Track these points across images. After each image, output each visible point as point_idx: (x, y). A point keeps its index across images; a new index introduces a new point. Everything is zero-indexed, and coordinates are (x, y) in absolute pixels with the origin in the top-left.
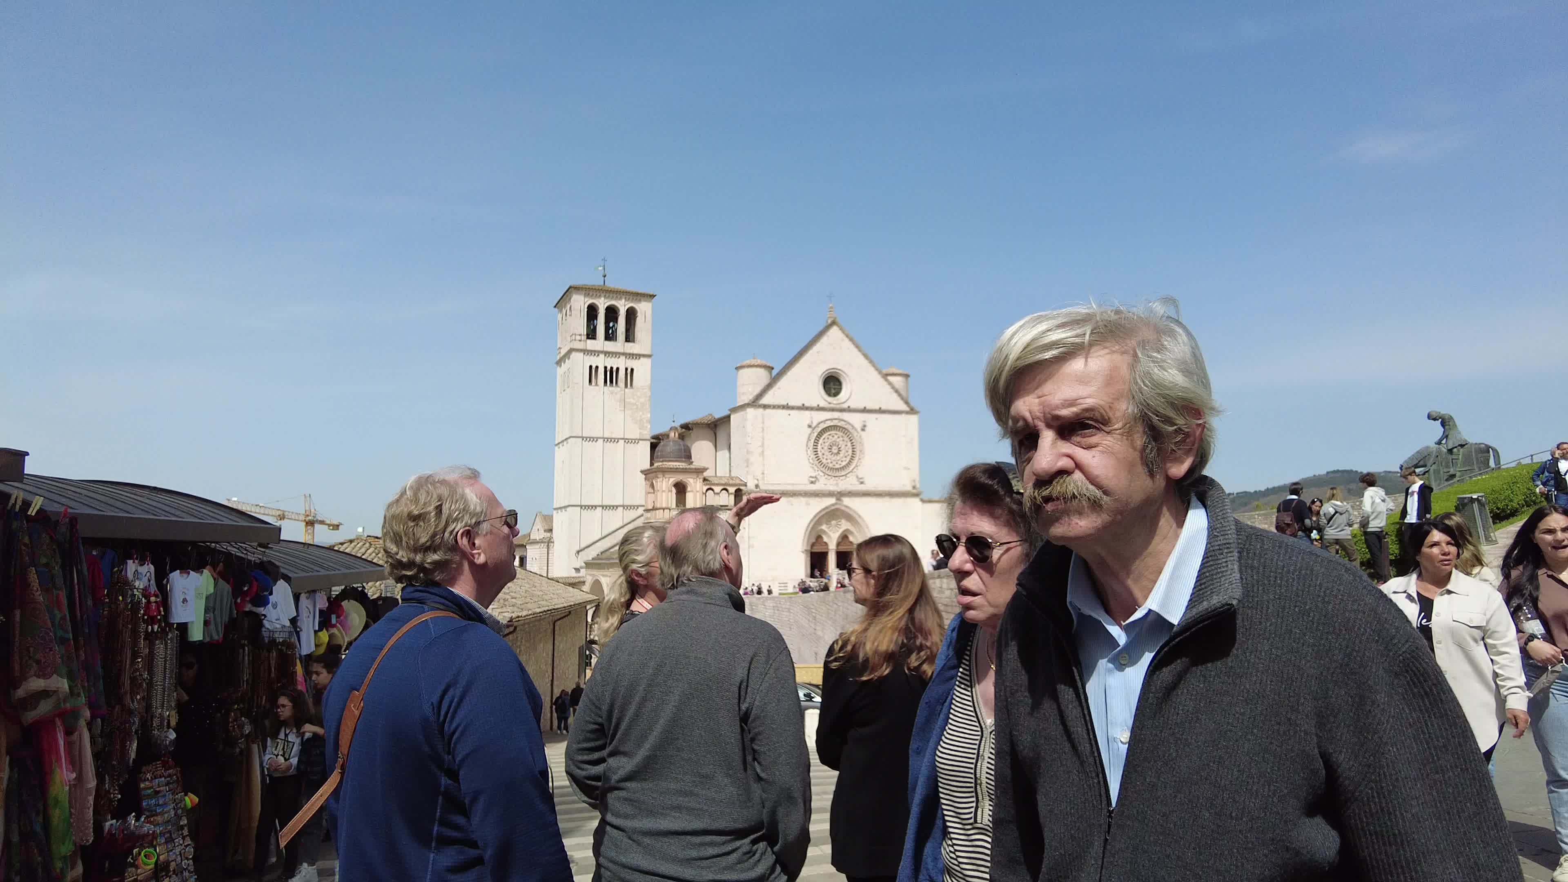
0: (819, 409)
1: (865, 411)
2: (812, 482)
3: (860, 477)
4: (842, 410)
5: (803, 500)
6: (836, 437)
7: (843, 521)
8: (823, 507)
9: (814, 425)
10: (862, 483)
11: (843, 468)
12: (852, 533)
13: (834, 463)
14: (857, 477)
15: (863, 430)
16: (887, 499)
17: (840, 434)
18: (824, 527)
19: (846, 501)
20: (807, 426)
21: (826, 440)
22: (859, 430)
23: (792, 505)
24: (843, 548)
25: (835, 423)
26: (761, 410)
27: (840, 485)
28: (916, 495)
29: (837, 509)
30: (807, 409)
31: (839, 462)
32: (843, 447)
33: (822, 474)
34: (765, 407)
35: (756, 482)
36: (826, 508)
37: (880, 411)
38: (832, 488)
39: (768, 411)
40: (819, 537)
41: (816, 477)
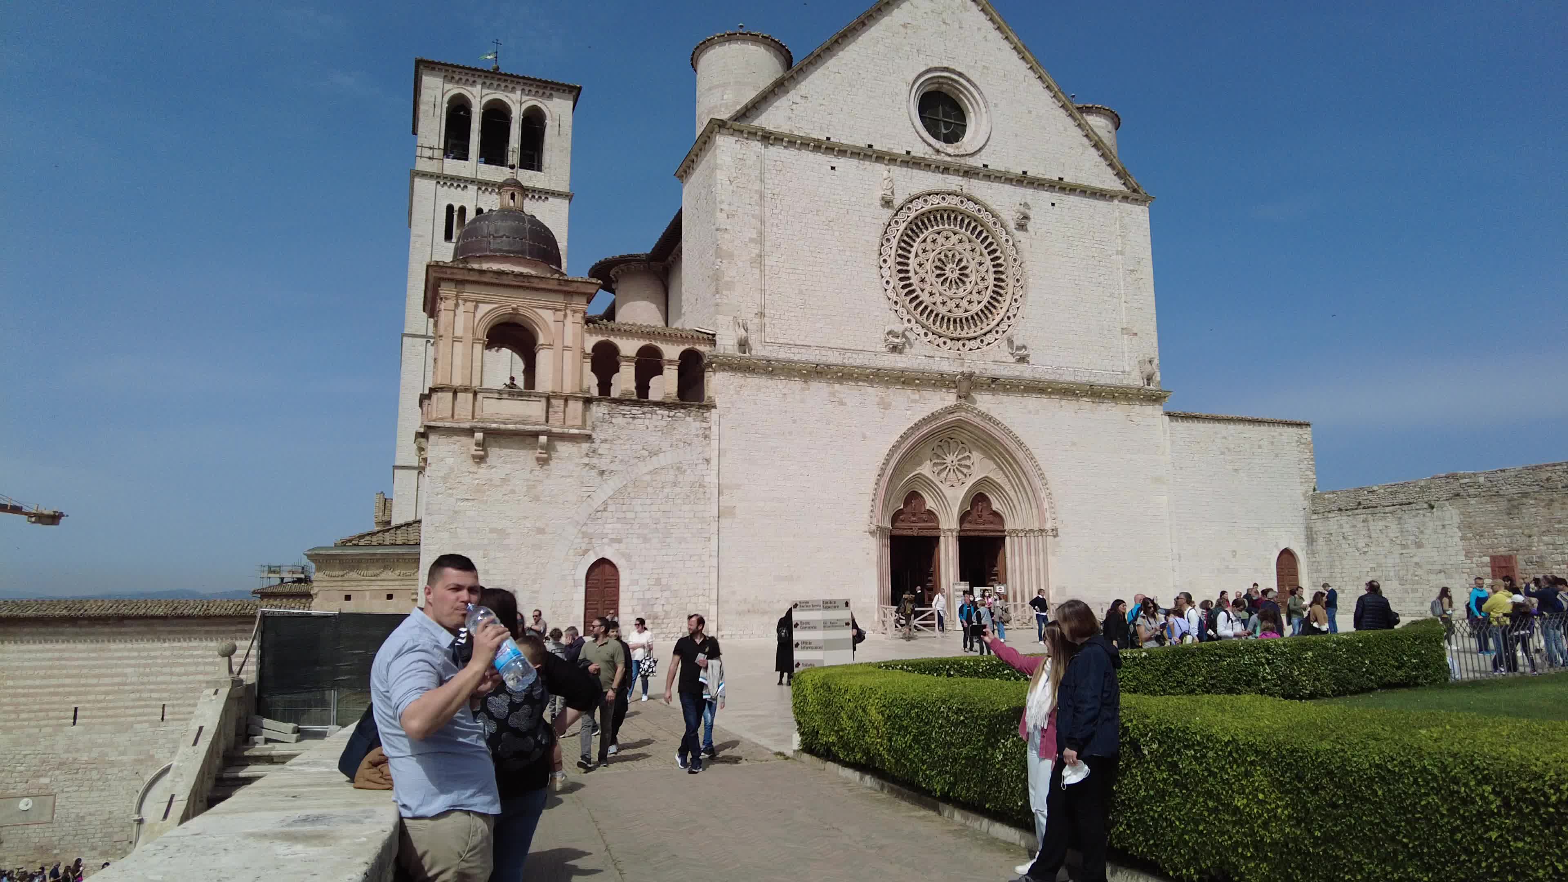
0: (911, 162)
1: (1023, 180)
2: (894, 349)
3: (1017, 343)
4: (969, 173)
5: (873, 393)
6: (954, 239)
7: (976, 456)
8: (924, 414)
9: (897, 203)
10: (1022, 359)
11: (972, 320)
12: (998, 488)
13: (951, 305)
14: (1010, 342)
15: (1021, 227)
16: (1086, 404)
17: (965, 233)
18: (926, 469)
19: (984, 402)
20: (878, 203)
21: (929, 246)
22: (1012, 226)
23: (841, 403)
24: (974, 528)
25: (952, 202)
26: (756, 146)
27: (968, 362)
28: (1154, 399)
29: (960, 425)
30: (880, 157)
31: (964, 304)
32: (973, 266)
33: (922, 332)
34: (768, 138)
35: (742, 333)
36: (934, 417)
37: (1060, 186)
38: (948, 367)
39: (776, 152)
40: (913, 497)
41: (904, 336)
